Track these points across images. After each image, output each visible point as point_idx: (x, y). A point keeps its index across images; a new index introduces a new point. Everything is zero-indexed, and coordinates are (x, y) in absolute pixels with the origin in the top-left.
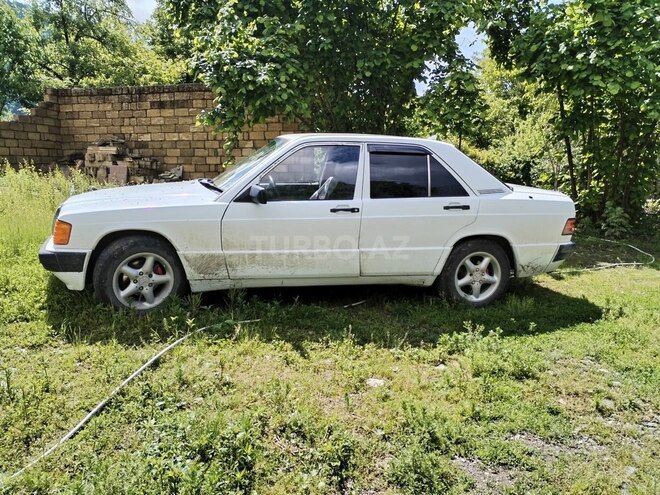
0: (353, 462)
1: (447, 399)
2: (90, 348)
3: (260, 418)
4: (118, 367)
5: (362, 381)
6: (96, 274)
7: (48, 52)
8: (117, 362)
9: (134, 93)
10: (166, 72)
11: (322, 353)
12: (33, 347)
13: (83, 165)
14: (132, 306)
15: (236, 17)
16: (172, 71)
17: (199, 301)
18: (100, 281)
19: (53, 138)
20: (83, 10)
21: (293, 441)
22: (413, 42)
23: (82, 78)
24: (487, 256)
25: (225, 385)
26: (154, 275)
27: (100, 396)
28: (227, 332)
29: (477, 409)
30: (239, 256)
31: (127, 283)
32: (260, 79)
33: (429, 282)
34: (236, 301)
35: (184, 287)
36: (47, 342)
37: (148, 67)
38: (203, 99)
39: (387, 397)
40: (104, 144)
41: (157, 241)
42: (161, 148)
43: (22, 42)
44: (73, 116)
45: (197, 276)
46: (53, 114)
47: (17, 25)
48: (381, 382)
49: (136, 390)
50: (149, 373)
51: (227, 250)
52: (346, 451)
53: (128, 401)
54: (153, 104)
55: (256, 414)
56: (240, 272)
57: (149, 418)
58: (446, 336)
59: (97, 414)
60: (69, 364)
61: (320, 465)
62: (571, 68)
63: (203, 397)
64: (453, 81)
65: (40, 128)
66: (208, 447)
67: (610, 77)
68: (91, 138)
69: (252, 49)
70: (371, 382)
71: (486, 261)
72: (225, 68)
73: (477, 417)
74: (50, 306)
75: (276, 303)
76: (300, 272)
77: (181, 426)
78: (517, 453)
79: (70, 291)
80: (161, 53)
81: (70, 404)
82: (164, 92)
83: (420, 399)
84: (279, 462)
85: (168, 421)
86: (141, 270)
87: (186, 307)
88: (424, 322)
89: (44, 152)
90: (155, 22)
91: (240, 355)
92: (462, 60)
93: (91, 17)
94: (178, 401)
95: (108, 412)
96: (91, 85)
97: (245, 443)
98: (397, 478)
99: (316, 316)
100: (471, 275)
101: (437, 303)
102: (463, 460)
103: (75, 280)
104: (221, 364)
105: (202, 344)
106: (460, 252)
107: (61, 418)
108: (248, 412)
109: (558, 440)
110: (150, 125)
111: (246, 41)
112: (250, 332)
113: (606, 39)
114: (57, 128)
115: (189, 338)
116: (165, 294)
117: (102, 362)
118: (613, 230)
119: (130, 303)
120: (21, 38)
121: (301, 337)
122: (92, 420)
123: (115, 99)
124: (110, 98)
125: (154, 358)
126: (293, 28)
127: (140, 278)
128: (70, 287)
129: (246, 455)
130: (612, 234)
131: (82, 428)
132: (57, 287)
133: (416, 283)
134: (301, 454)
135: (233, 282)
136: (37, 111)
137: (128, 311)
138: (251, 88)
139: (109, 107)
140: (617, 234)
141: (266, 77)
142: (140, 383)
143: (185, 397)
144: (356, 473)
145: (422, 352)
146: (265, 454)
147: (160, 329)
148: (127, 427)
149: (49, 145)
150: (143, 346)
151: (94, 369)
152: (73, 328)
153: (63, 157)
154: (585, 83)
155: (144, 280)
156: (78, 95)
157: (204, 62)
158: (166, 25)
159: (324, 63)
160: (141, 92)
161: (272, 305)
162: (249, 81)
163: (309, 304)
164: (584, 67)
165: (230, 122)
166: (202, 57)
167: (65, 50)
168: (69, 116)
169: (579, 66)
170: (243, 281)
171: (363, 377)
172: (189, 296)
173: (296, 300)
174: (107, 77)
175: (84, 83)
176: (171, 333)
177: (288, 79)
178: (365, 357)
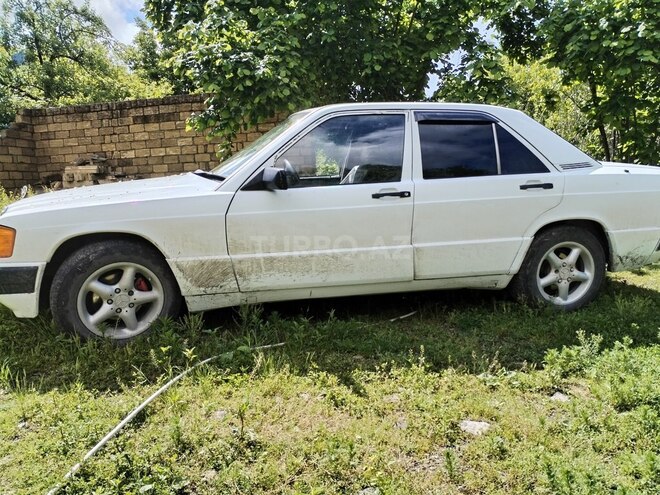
2: (40, 399)
4: (82, 427)
5: (454, 426)
6: (53, 294)
7: (21, 74)
8: (81, 417)
9: (117, 109)
11: (384, 387)
13: (61, 186)
14: (106, 335)
15: (226, 9)
16: (157, 92)
17: (200, 323)
18: (58, 304)
19: (27, 160)
20: (57, 30)
23: (58, 98)
24: (575, 247)
25: (248, 446)
26: (136, 292)
28: (244, 364)
30: (252, 261)
31: (99, 304)
32: (260, 72)
33: (503, 282)
34: (249, 320)
35: (177, 305)
37: (131, 91)
38: (191, 111)
40: (84, 163)
41: (138, 246)
42: (147, 164)
44: (48, 136)
45: (195, 290)
46: (26, 135)
48: (484, 426)
49: (107, 466)
50: (131, 433)
51: (235, 254)
53: (94, 488)
54: (135, 119)
56: (253, 283)
58: (554, 352)
62: (615, 44)
63: (217, 468)
64: (475, 69)
65: (12, 151)
68: (69, 159)
69: (247, 42)
70: (471, 426)
71: (575, 253)
72: (217, 63)
75: (305, 320)
76: (335, 278)
79: (19, 319)
80: (145, 77)
82: (147, 106)
86: (117, 286)
87: (182, 332)
89: (18, 176)
91: (265, 396)
92: (485, 47)
93: (67, 37)
96: (68, 104)
99: (358, 334)
100: (557, 271)
101: (514, 310)
103: (25, 305)
104: (239, 412)
105: (208, 383)
106: (542, 243)
110: (134, 141)
111: (239, 34)
112: (276, 360)
114: (31, 150)
115: (189, 375)
116: (152, 317)
117: (57, 419)
119: (103, 330)
121: (347, 365)
123: (94, 116)
124: (89, 115)
125: (137, 409)
126: (291, 18)
127: (116, 296)
128: (18, 314)
133: (486, 286)
135: (244, 296)
136: (8, 132)
137: (100, 341)
138: (249, 83)
139: (88, 125)
141: (266, 70)
143: (187, 472)
145: (523, 377)
147: (145, 365)
149: (23, 167)
150: (120, 391)
153: (39, 179)
154: (632, 60)
155: (122, 299)
156: (53, 114)
157: (191, 59)
158: (149, 50)
159: (324, 62)
160: (122, 107)
161: (299, 322)
162: (245, 77)
163: (347, 320)
164: (631, 43)
165: (226, 125)
166: (189, 55)
167: (39, 70)
168: (44, 137)
169: (623, 42)
170: (258, 294)
171: (455, 420)
172: (185, 318)
173: (332, 314)
174: (86, 95)
175: (61, 102)
176: (162, 370)
177: (289, 73)
178: (446, 388)
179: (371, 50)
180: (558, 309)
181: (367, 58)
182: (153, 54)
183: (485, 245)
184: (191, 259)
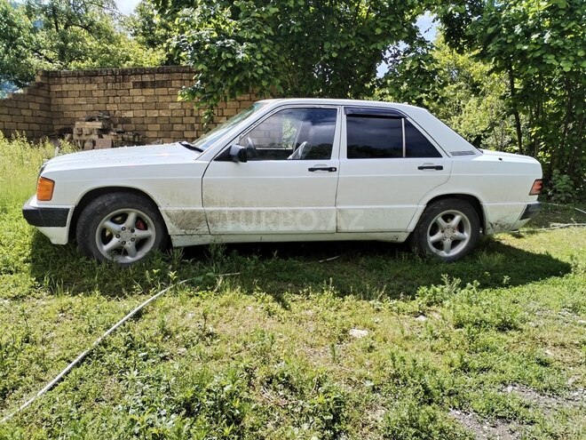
0: (346, 414)
1: (432, 350)
2: (72, 300)
3: (246, 369)
4: (100, 318)
5: (345, 332)
6: (79, 228)
7: (40, 38)
8: (99, 312)
9: (119, 75)
10: (148, 59)
11: (303, 305)
12: (15, 298)
13: (71, 138)
14: (114, 260)
16: (153, 58)
17: (181, 255)
18: (83, 236)
19: (44, 114)
20: (71, 2)
21: (281, 393)
22: (377, 26)
23: (71, 61)
24: (458, 214)
25: (208, 335)
26: (136, 230)
27: (82, 346)
28: (209, 284)
29: (465, 360)
30: (220, 212)
31: (110, 238)
32: (239, 56)
33: (403, 238)
34: (216, 255)
35: (165, 241)
36: (30, 293)
37: (131, 55)
38: (182, 80)
39: (371, 347)
40: (91, 120)
41: (140, 198)
42: (143, 123)
43: (15, 30)
44: (62, 95)
45: (178, 231)
46: (44, 93)
47: (11, 14)
48: (365, 333)
49: (118, 340)
50: (132, 324)
51: (208, 206)
52: (337, 404)
53: (110, 352)
54: (135, 84)
55: (242, 365)
56: (220, 229)
57: (132, 369)
58: (425, 289)
59: (78, 365)
60: (51, 315)
61: (311, 418)
62: (526, 47)
63: (187, 347)
64: (414, 61)
65: (32, 105)
66: (194, 399)
67: (564, 56)
68: (78, 115)
69: (229, 30)
70: (355, 333)
71: (457, 219)
72: (207, 46)
73: (465, 368)
74: (34, 260)
75: (256, 257)
76: (282, 228)
77: (165, 378)
78: (514, 405)
79: (54, 245)
80: (143, 43)
81: (50, 355)
82: (145, 74)
83: (406, 350)
84: (269, 415)
85: (151, 372)
86: (123, 225)
87: (168, 261)
88: (398, 276)
89: (36, 127)
90: (137, 16)
91: (222, 306)
92: (422, 42)
93: (79, 8)
94: (161, 352)
95: (89, 362)
96: (79, 68)
97: (232, 395)
98: (393, 432)
99: (293, 269)
100: (443, 232)
101: (410, 258)
102: (458, 412)
103: (59, 235)
104: (204, 315)
105: (184, 296)
106: (432, 210)
107: (40, 369)
108: (233, 364)
109: (553, 391)
110: (133, 103)
111: (224, 23)
112: (231, 284)
113: (559, 21)
114: (47, 106)
115: (171, 290)
116: (147, 249)
117: (84, 313)
118: (559, 196)
119: (113, 256)
120: (15, 25)
121: (281, 289)
122: (73, 372)
123: (100, 79)
124: (96, 78)
125: (136, 309)
126: (267, 11)
127: (122, 233)
128: (54, 241)
129: (233, 409)
130: (559, 199)
131: (62, 379)
132: (41, 242)
133: (390, 240)
134: (290, 407)
135: (213, 238)
136: (29, 90)
137: (110, 264)
138: (230, 65)
139: (95, 87)
140: (563, 199)
141: (244, 55)
142: (123, 334)
143: (168, 348)
144: (349, 427)
145: (401, 304)
146: (254, 406)
147: (142, 281)
148: (109, 379)
149: (40, 120)
150: (125, 298)
151: (76, 319)
152: (55, 280)
153: (53, 131)
154: (539, 61)
155: (126, 235)
156: (67, 76)
157: (184, 41)
158: (147, 19)
159: (293, 46)
160: (124, 73)
161: (252, 259)
162: (228, 59)
163: (286, 258)
164: (538, 47)
165: (210, 97)
166: (182, 37)
167: (55, 36)
168: (59, 95)
169: (533, 46)
170: (223, 237)
171: (345, 328)
172: (171, 251)
173: (275, 254)
174: (94, 61)
175: (73, 66)
176: (153, 285)
177: (264, 57)
178: (345, 308)
179: (331, 39)
180: (441, 260)
181: (327, 45)
182: (151, 23)
183: (389, 209)
184: (177, 209)
